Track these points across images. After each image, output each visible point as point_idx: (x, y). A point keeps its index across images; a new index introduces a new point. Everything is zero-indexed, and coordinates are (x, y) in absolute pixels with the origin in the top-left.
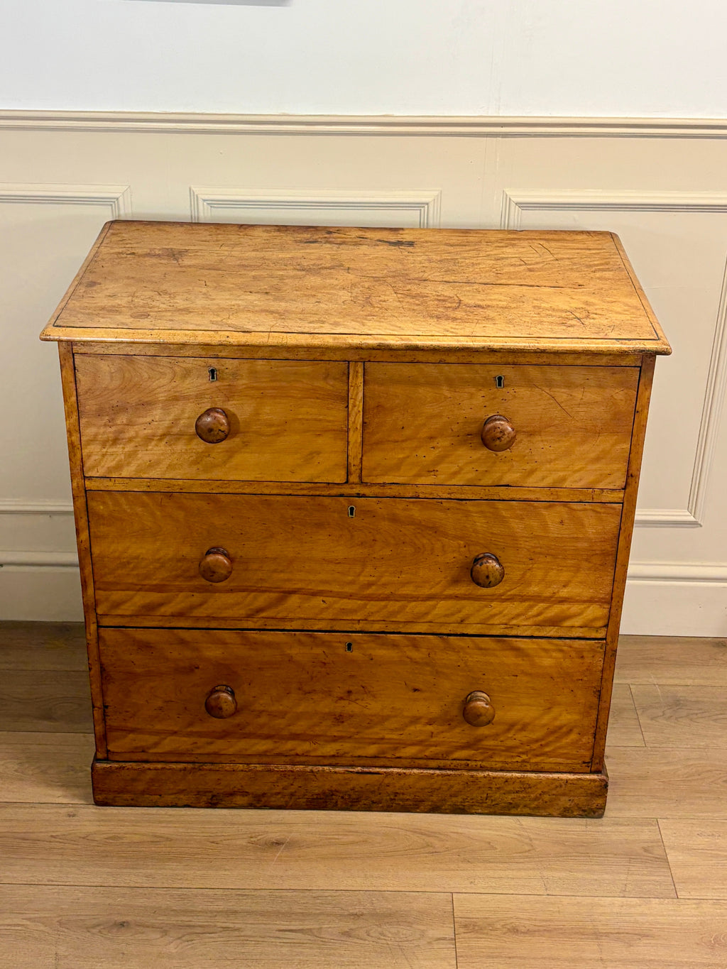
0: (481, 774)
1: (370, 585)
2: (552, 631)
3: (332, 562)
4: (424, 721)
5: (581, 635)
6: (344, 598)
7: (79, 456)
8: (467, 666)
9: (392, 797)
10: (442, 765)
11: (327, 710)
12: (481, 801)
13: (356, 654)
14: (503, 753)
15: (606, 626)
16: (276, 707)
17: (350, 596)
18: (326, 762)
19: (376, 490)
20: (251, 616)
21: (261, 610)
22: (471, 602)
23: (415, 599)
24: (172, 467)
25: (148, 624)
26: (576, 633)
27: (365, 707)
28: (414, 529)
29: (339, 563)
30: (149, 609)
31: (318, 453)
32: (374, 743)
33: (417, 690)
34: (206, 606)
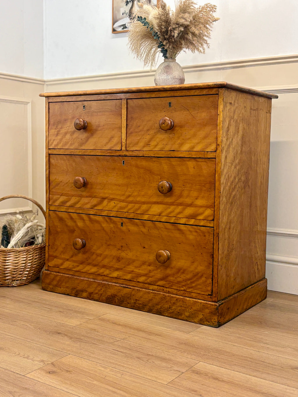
0: (167, 295)
1: (129, 196)
2: (192, 222)
3: (117, 185)
4: (147, 263)
5: (204, 225)
6: (121, 202)
7: (48, 140)
8: (162, 237)
9: (135, 301)
10: (154, 288)
11: (114, 254)
12: (167, 309)
13: (124, 228)
14: (176, 285)
15: (213, 220)
16: (99, 252)
17: (123, 201)
18: (114, 281)
19: (130, 153)
20: (92, 208)
21: (95, 206)
22: (163, 205)
23: (144, 203)
24: (71, 144)
25: (62, 210)
26: (202, 223)
27: (127, 254)
28: (143, 171)
29: (120, 186)
30: (63, 203)
31: (113, 137)
32: (130, 273)
33: (144, 248)
34: (79, 203)
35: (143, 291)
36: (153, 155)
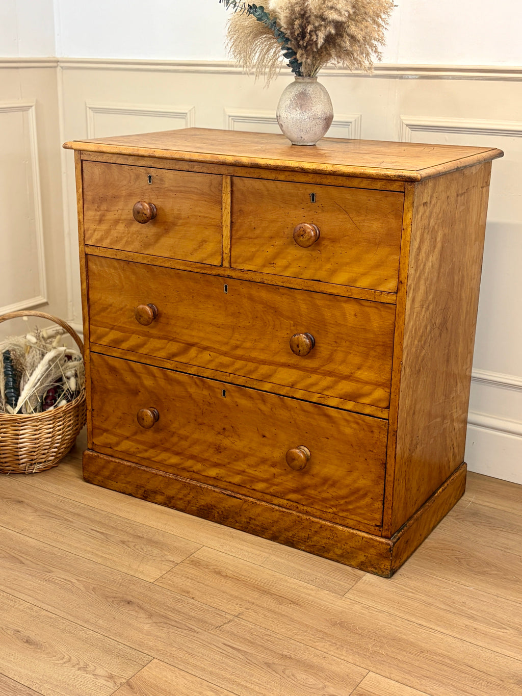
0: (305, 517)
1: (237, 347)
2: (350, 405)
3: (215, 326)
4: (269, 462)
5: (371, 413)
6: (222, 355)
7: (82, 229)
8: (295, 423)
9: (248, 520)
10: (281, 503)
11: (211, 440)
12: (304, 540)
13: (227, 399)
14: (320, 503)
15: (388, 407)
16: (182, 432)
17: (225, 354)
18: (211, 483)
19: (239, 274)
20: (169, 359)
21: (174, 355)
22: (298, 371)
23: (264, 362)
24: (127, 243)
25: (114, 354)
26: (368, 410)
27: (234, 443)
28: (263, 307)
29: (219, 327)
30: (116, 343)
31: (205, 241)
32: (239, 474)
33: (264, 436)
34: (146, 346)
35: (262, 506)
36: (280, 284)
